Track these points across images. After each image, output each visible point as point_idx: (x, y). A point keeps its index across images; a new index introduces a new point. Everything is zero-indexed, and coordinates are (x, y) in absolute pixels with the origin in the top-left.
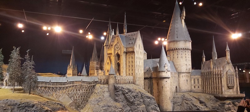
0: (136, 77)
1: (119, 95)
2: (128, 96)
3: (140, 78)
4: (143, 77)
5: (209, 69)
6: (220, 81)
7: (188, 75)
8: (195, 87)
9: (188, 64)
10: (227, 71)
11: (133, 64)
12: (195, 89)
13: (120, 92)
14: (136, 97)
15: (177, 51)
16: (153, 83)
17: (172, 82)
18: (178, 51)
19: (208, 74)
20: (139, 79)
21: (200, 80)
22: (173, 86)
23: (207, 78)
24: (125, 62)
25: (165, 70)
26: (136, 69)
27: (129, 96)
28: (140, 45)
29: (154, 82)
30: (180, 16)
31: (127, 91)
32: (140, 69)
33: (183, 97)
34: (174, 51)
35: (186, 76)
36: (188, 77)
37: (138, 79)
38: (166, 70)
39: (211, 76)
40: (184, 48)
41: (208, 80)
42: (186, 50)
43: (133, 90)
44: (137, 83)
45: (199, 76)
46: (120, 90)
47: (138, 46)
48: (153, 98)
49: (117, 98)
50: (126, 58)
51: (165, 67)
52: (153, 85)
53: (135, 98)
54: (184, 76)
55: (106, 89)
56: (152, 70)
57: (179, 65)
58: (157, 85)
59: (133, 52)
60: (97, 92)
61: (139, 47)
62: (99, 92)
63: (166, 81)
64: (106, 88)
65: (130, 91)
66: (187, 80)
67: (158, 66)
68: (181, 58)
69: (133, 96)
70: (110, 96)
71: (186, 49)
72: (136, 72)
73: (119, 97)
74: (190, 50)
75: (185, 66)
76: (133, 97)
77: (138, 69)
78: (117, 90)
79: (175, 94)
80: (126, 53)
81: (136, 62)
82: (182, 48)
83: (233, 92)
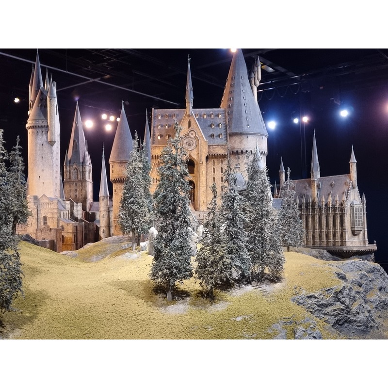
6: (338, 221)
30: (250, 78)
80: (207, 158)
83: (359, 241)
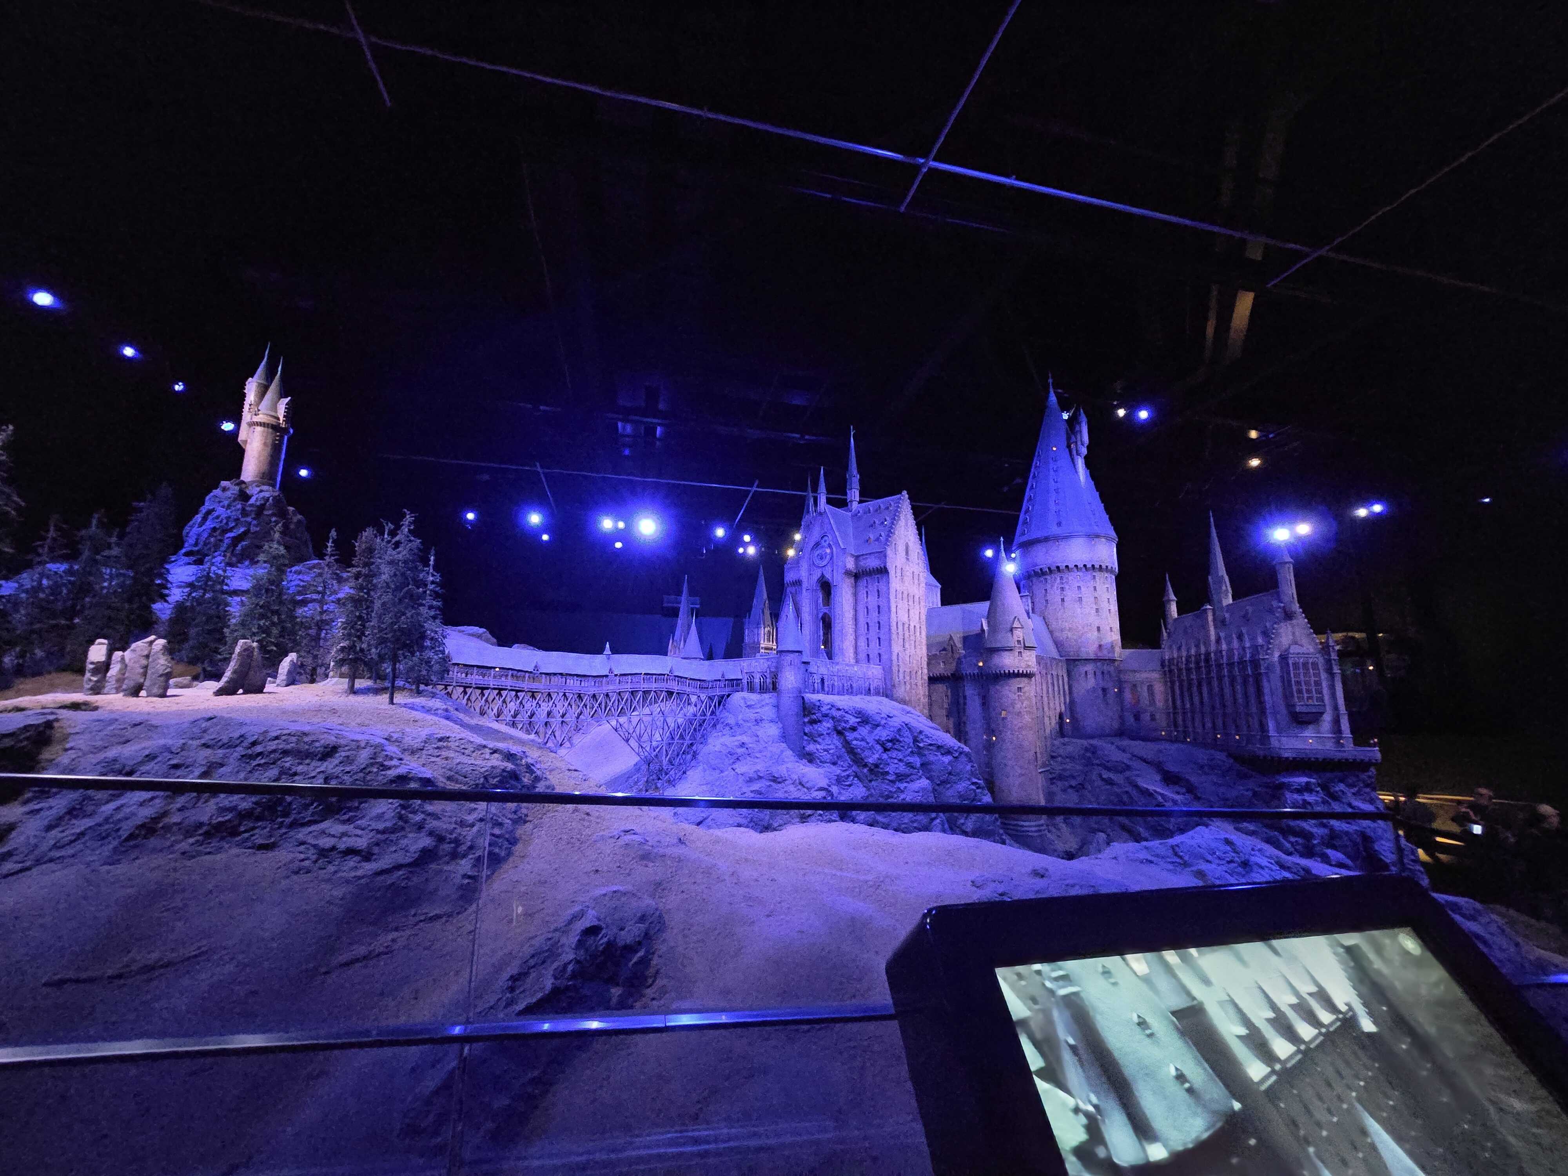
0: (895, 669)
1: (821, 735)
2: (856, 739)
3: (914, 676)
4: (925, 671)
5: (1197, 646)
6: (1251, 690)
7: (1105, 668)
8: (1137, 717)
9: (1105, 628)
10: (1287, 650)
11: (883, 619)
12: (1137, 725)
13: (827, 724)
14: (890, 744)
15: (1058, 576)
16: (965, 697)
17: (1045, 695)
18: (1065, 576)
19: (1192, 666)
20: (908, 678)
21: (1159, 688)
22: (1046, 709)
23: (1190, 681)
24: (852, 612)
25: (1012, 641)
26: (894, 636)
27: (863, 740)
28: (911, 545)
29: (970, 691)
30: (1069, 445)
31: (853, 720)
32: (912, 638)
33: (1089, 754)
34: (1048, 577)
35: (1099, 674)
36: (1107, 677)
37: (901, 676)
38: (1019, 642)
39: (1208, 672)
40: (1089, 566)
41: (1195, 689)
42: (1097, 574)
43: (878, 718)
44: (900, 692)
45: (1156, 675)
46: (826, 715)
47: (901, 549)
48: (967, 755)
49: (811, 747)
50: (855, 595)
51: (1011, 630)
52: (965, 704)
53: (886, 750)
54: (1090, 676)
55: (768, 712)
56: (959, 645)
57: (1070, 629)
58: (984, 704)
59: (883, 572)
60: (731, 721)
61: (907, 553)
62: (741, 722)
63: (1019, 689)
64: (767, 708)
65: (865, 719)
66: (1104, 690)
67: (985, 628)
68: (1077, 605)
69: (878, 742)
70: (784, 737)
71: (1097, 566)
72: (896, 648)
73: (819, 743)
74: (1111, 571)
75: (1096, 633)
76: (878, 747)
77: (901, 637)
78: (814, 717)
79: (1056, 742)
80: (857, 576)
81: (893, 609)
82: (1081, 565)
83: (1320, 737)
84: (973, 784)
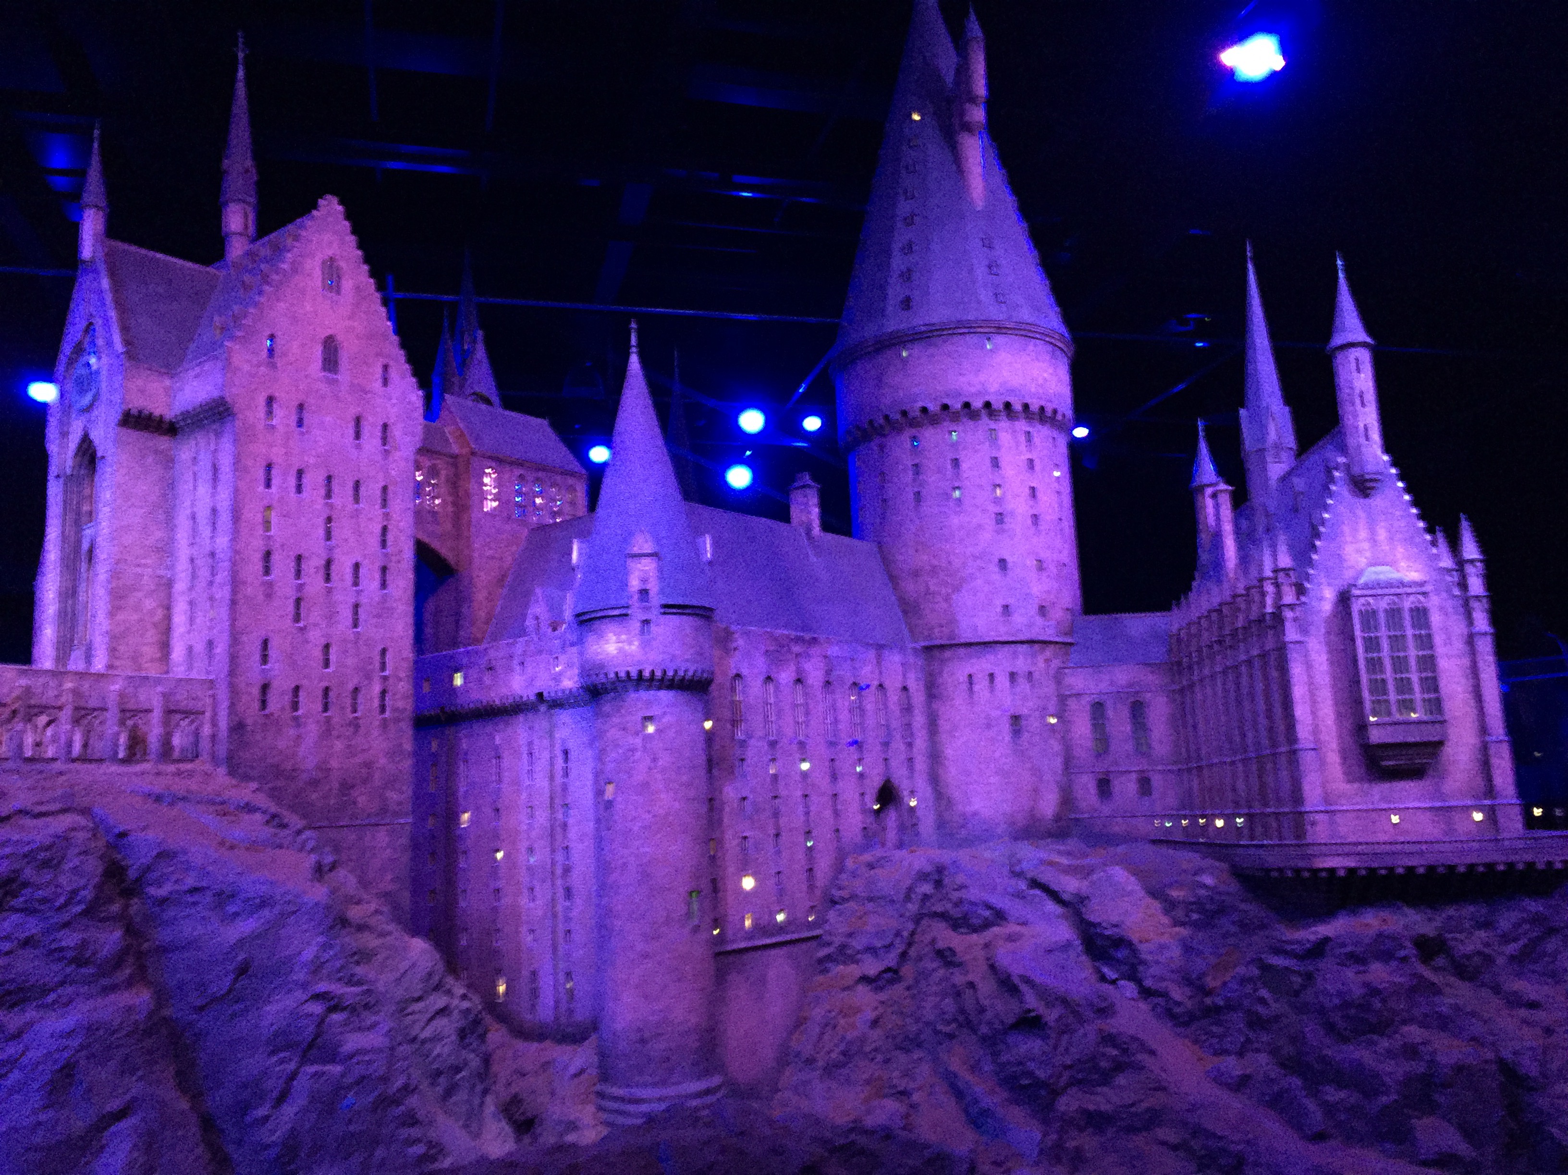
3: (341, 701)
4: (403, 687)
7: (1021, 664)
8: (1104, 786)
9: (1022, 562)
10: (1354, 579)
11: (221, 543)
12: (1106, 810)
15: (907, 434)
18: (923, 434)
20: (315, 707)
21: (1158, 710)
25: (625, 595)
26: (251, 589)
28: (347, 343)
33: (927, 888)
34: (886, 441)
35: (1002, 681)
36: (1024, 685)
37: (279, 703)
38: (643, 591)
40: (978, 406)
47: (302, 352)
51: (627, 562)
54: (981, 684)
59: (221, 410)
63: (648, 720)
66: (1016, 719)
71: (999, 405)
74: (1053, 419)
75: (996, 576)
77: (285, 591)
80: (175, 432)
83: (1440, 808)
84: (318, 997)
